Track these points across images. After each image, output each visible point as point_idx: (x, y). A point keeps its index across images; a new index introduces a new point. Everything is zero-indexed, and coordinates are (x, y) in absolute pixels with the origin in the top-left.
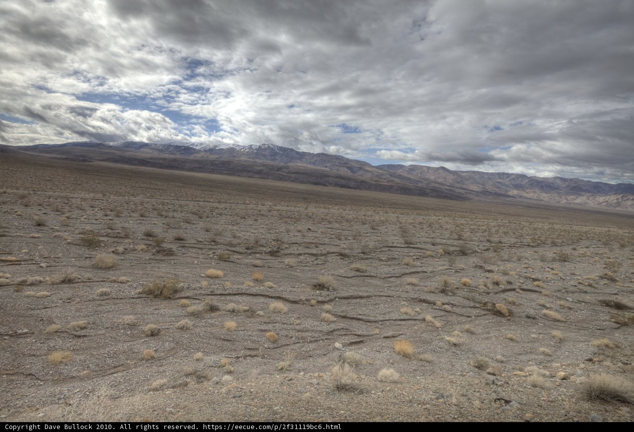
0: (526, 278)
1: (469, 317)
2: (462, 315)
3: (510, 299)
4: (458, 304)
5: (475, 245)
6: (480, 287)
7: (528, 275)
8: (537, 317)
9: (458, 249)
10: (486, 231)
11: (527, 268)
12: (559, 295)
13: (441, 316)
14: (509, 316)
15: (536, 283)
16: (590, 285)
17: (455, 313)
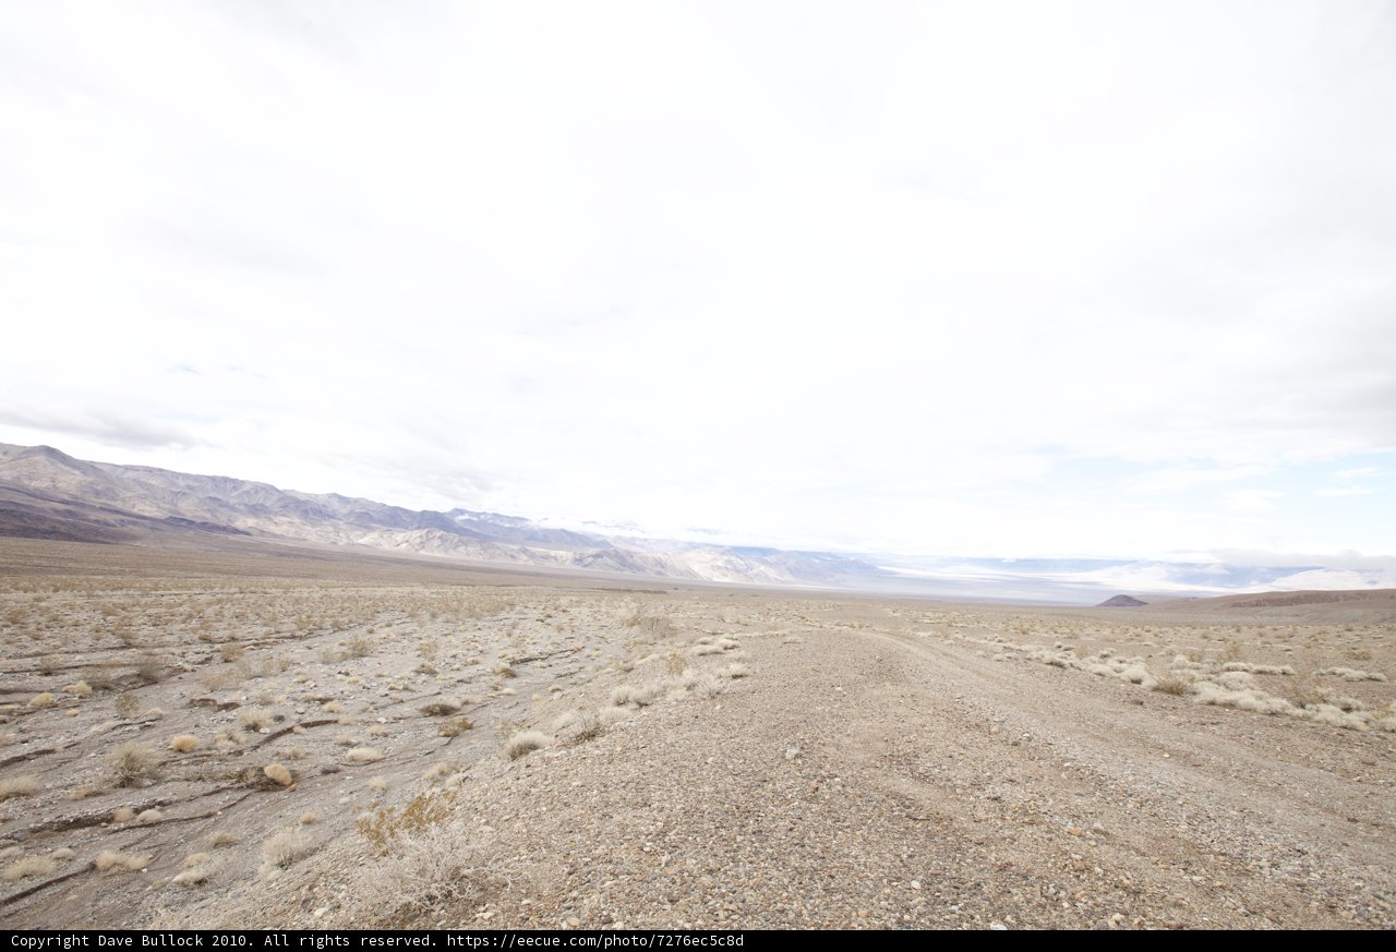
0: (307, 701)
1: (209, 816)
2: (191, 819)
3: (288, 751)
4: (175, 798)
5: (173, 654)
6: (219, 744)
7: (310, 694)
8: (340, 767)
9: (134, 671)
10: (190, 616)
11: (304, 682)
12: (365, 717)
13: (139, 841)
14: (292, 783)
15: (326, 706)
16: (406, 689)
17: (173, 820)
